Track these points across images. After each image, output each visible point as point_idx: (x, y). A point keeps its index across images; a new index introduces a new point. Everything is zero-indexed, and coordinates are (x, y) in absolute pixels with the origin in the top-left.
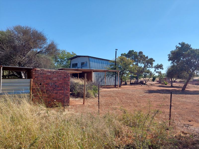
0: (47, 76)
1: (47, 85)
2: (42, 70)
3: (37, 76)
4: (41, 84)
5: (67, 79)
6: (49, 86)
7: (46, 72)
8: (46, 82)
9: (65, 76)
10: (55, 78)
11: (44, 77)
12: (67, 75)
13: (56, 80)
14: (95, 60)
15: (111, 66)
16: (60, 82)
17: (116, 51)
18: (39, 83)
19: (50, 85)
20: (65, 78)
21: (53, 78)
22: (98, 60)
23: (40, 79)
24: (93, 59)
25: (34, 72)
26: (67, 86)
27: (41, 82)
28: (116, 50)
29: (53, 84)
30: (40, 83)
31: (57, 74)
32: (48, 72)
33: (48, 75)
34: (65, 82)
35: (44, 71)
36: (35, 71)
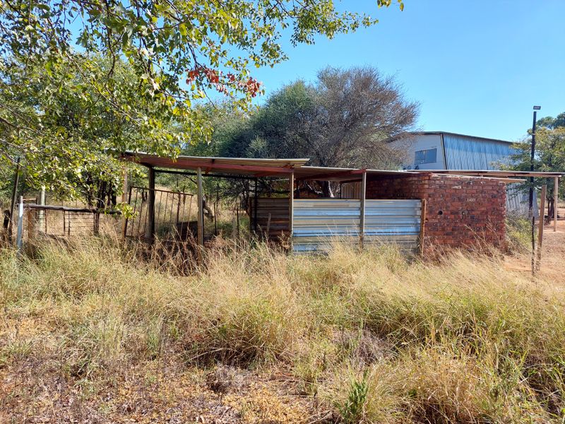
0: (453, 191)
1: (453, 216)
2: (442, 178)
3: (432, 191)
4: (441, 213)
5: (499, 200)
6: (459, 217)
7: (452, 183)
8: (451, 208)
9: (495, 193)
10: (472, 197)
11: (447, 196)
12: (499, 189)
13: (472, 203)
14: (461, 142)
15: (515, 158)
16: (483, 209)
17: (535, 113)
18: (437, 210)
19: (461, 216)
20: (495, 197)
21: (466, 197)
22: (468, 143)
23: (439, 199)
24: (455, 141)
25: (426, 182)
26: (498, 220)
27: (441, 208)
28: (535, 108)
29: (466, 212)
30: (440, 210)
31: (476, 187)
32: (456, 183)
33: (456, 189)
34: (494, 208)
35: (447, 179)
36: (429, 179)
